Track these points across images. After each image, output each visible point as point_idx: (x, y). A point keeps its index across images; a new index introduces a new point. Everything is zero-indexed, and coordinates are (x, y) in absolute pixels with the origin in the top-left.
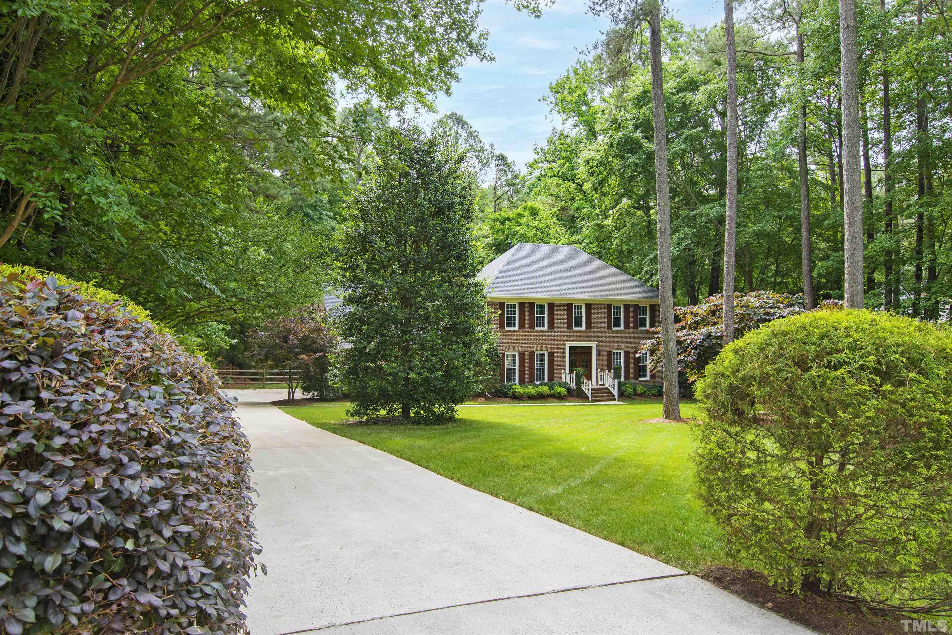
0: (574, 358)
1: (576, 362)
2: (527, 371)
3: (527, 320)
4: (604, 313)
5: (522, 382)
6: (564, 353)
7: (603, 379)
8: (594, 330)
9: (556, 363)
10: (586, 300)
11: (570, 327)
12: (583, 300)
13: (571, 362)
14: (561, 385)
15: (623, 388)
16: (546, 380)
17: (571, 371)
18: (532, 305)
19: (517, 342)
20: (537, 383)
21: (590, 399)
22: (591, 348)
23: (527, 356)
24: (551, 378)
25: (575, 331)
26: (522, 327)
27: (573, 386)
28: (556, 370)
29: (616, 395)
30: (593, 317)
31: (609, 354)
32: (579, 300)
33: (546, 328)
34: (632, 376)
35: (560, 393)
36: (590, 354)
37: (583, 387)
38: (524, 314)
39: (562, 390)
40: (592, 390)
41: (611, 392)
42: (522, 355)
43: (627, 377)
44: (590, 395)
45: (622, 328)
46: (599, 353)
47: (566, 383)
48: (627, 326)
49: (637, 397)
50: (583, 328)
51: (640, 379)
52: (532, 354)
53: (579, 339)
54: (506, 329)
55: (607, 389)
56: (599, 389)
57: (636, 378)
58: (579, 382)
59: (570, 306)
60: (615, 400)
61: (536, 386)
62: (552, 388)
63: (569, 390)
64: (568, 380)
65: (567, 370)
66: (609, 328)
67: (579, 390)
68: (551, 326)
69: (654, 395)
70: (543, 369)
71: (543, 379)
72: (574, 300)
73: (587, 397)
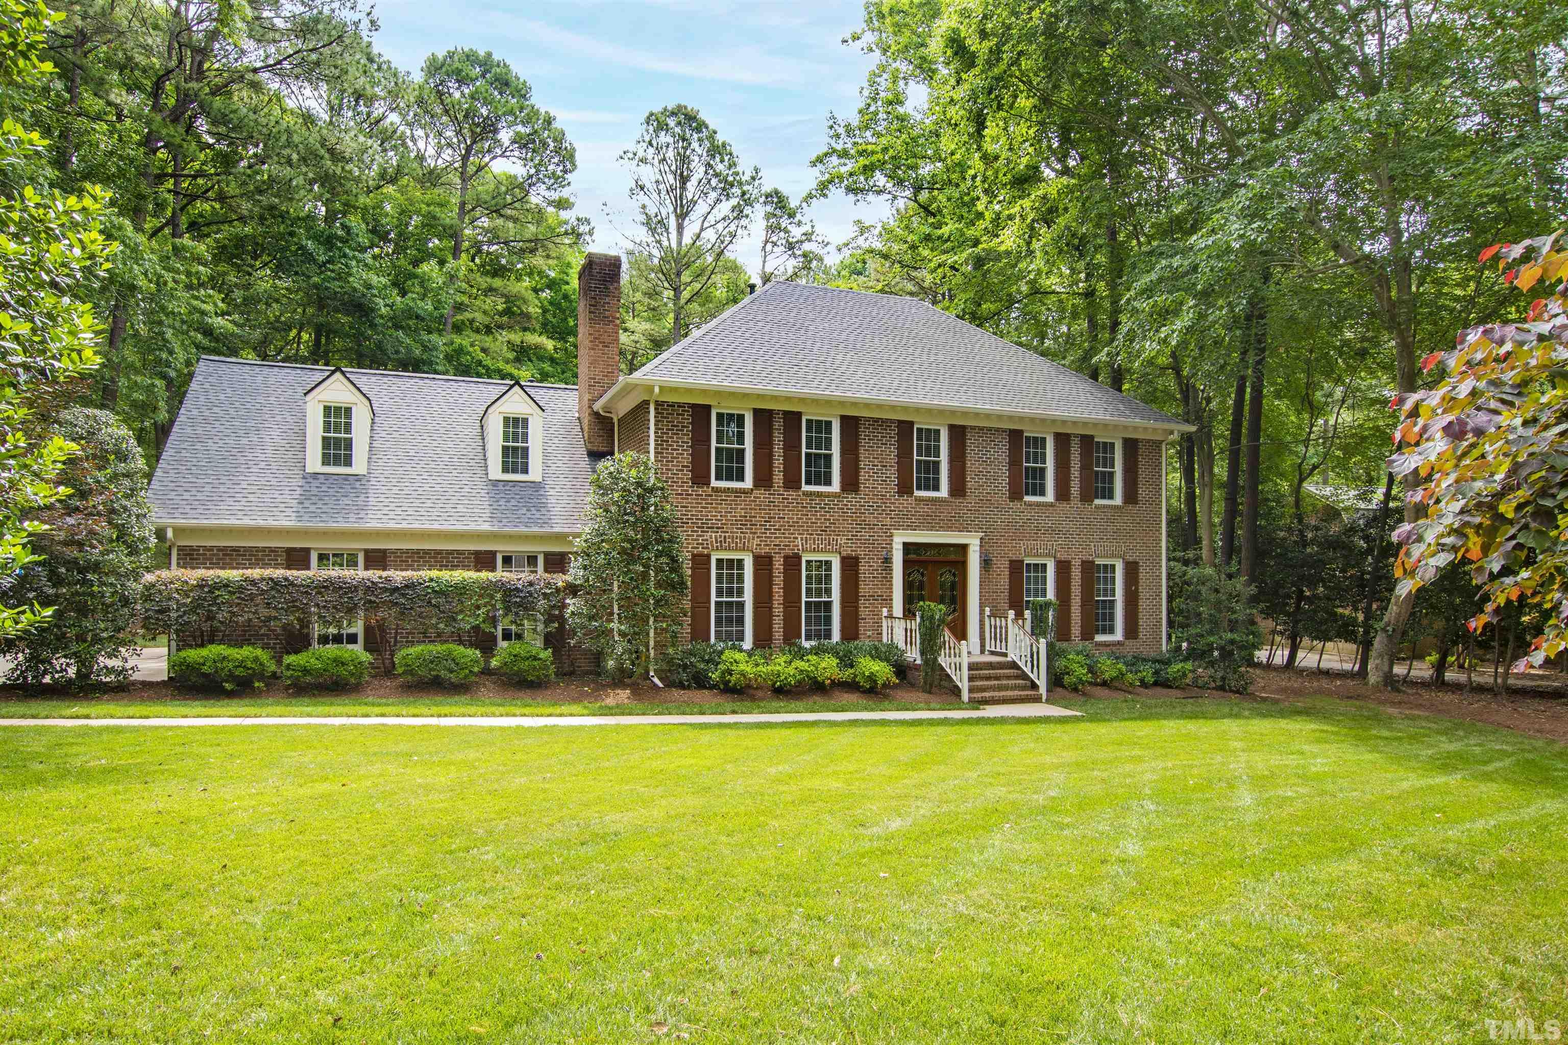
0: (916, 576)
1: (921, 587)
2: (778, 609)
3: (778, 462)
4: (1000, 453)
5: (763, 640)
6: (888, 560)
7: (1001, 636)
8: (971, 500)
9: (864, 589)
10: (953, 412)
11: (905, 489)
12: (941, 412)
13: (908, 585)
14: (877, 654)
15: (1061, 663)
16: (836, 636)
17: (909, 613)
18: (792, 419)
19: (746, 522)
20: (807, 645)
21: (965, 696)
22: (964, 548)
23: (778, 565)
24: (850, 632)
25: (920, 500)
26: (763, 479)
27: (913, 655)
28: (864, 611)
29: (1042, 684)
30: (972, 464)
31: (1016, 567)
32: (929, 411)
33: (836, 486)
34: (1076, 631)
35: (872, 678)
36: (961, 565)
37: (943, 661)
38: (770, 444)
39: (880, 669)
40: (971, 667)
41: (1025, 676)
42: (763, 563)
43: (1063, 633)
44: (964, 686)
45: (1050, 497)
46: (986, 563)
47: (892, 646)
48: (1063, 494)
49: (1099, 691)
50: (944, 492)
51: (1099, 638)
52: (793, 562)
53: (930, 524)
54: (714, 483)
55: (1014, 665)
56: (990, 665)
57: (1087, 635)
58: (930, 645)
59: (905, 428)
60: (1037, 699)
61: (801, 654)
62: (846, 661)
63: (902, 670)
64: (899, 639)
65: (898, 610)
66: (1016, 495)
67: (931, 664)
68: (851, 483)
69: (1144, 684)
70: (828, 605)
71: (828, 635)
72: (918, 410)
73: (956, 691)
